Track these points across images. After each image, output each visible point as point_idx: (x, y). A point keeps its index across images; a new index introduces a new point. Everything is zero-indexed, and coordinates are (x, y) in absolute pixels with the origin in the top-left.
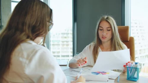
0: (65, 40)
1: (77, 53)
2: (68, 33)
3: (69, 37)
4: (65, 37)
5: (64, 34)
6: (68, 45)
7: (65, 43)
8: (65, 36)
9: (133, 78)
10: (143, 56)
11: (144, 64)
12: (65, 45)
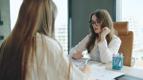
0: (62, 35)
1: (72, 47)
2: (65, 29)
3: (65, 32)
4: (62, 33)
5: (61, 29)
6: (64, 40)
7: (62, 38)
8: (62, 31)
9: (118, 67)
10: (137, 51)
11: (137, 59)
12: (62, 40)
